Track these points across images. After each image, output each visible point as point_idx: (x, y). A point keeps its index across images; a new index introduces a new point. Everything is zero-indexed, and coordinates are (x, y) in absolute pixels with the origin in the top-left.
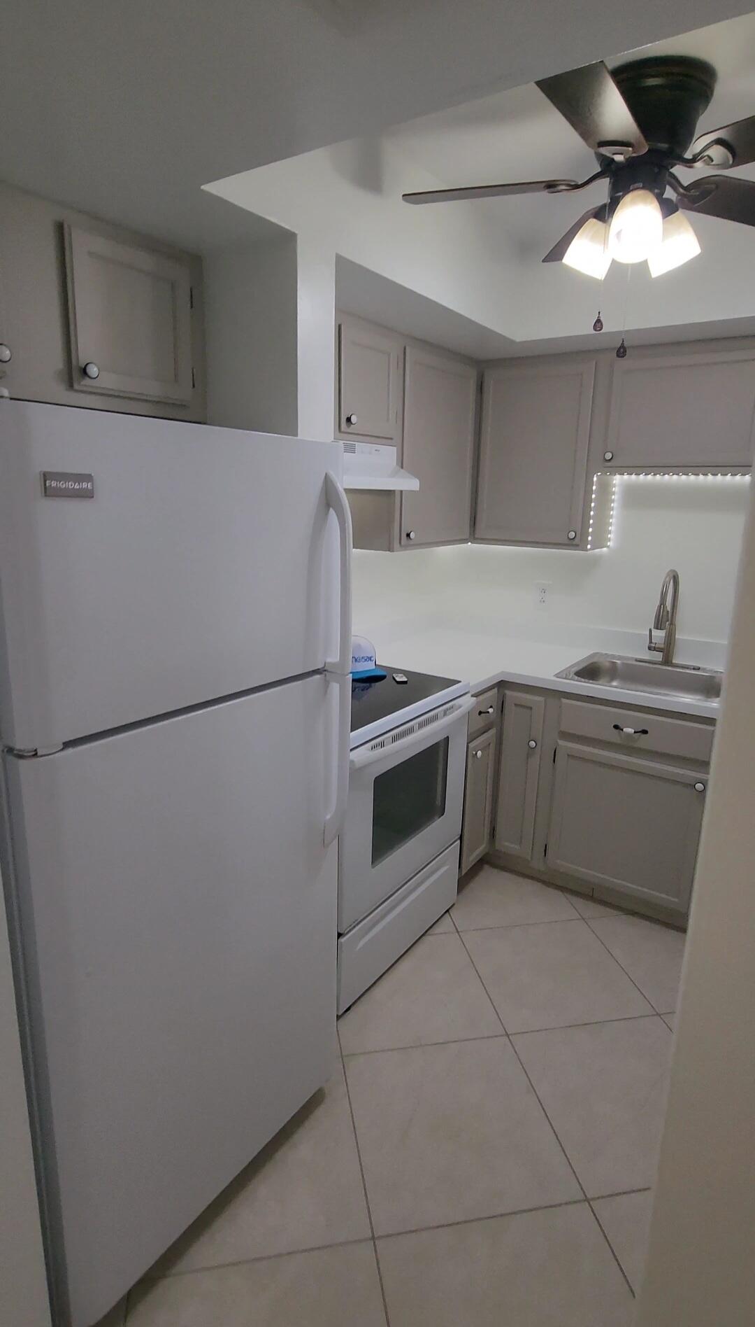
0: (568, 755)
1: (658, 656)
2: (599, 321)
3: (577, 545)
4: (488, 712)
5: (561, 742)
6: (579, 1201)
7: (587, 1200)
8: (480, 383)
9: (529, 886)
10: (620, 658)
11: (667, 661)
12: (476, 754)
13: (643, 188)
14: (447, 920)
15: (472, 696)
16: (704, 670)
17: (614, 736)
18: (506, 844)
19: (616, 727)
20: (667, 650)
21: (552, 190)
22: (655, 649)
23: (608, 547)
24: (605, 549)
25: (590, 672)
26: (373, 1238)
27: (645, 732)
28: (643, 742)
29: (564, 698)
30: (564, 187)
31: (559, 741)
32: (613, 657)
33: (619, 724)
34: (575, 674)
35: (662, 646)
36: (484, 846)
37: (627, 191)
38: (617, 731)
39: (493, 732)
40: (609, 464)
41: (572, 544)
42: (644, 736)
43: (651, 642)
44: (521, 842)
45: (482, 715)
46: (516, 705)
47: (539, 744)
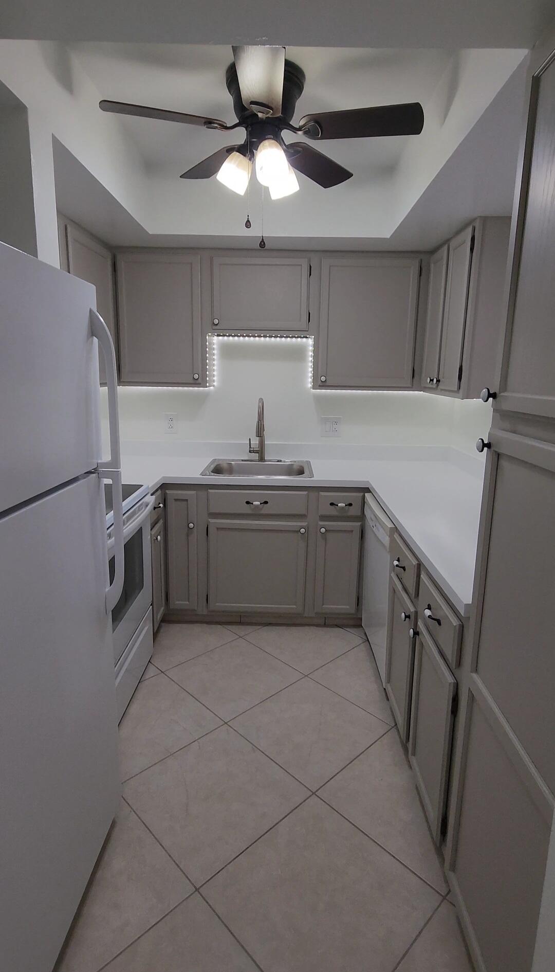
0: (217, 528)
1: (256, 456)
2: (248, 221)
3: (200, 384)
4: (160, 507)
5: (212, 521)
6: (310, 796)
7: (314, 793)
8: (113, 262)
9: (197, 629)
10: (233, 460)
11: (262, 459)
12: (157, 539)
13: (273, 139)
14: (151, 667)
15: (152, 495)
16: (284, 462)
17: (247, 509)
18: (177, 602)
19: (248, 503)
20: (260, 452)
21: (209, 125)
22: (254, 452)
23: (214, 386)
24: (212, 388)
25: (218, 470)
26: (197, 890)
27: (266, 503)
28: (266, 510)
29: (210, 489)
30: (216, 125)
31: (209, 520)
32: (229, 460)
33: (249, 501)
34: (212, 472)
35: (258, 449)
36: (163, 608)
37: (262, 139)
38: (248, 505)
39: (161, 522)
40: (215, 327)
41: (196, 383)
42: (266, 505)
43: (250, 447)
44: (189, 599)
45: (156, 509)
46: (176, 500)
47: (195, 523)
